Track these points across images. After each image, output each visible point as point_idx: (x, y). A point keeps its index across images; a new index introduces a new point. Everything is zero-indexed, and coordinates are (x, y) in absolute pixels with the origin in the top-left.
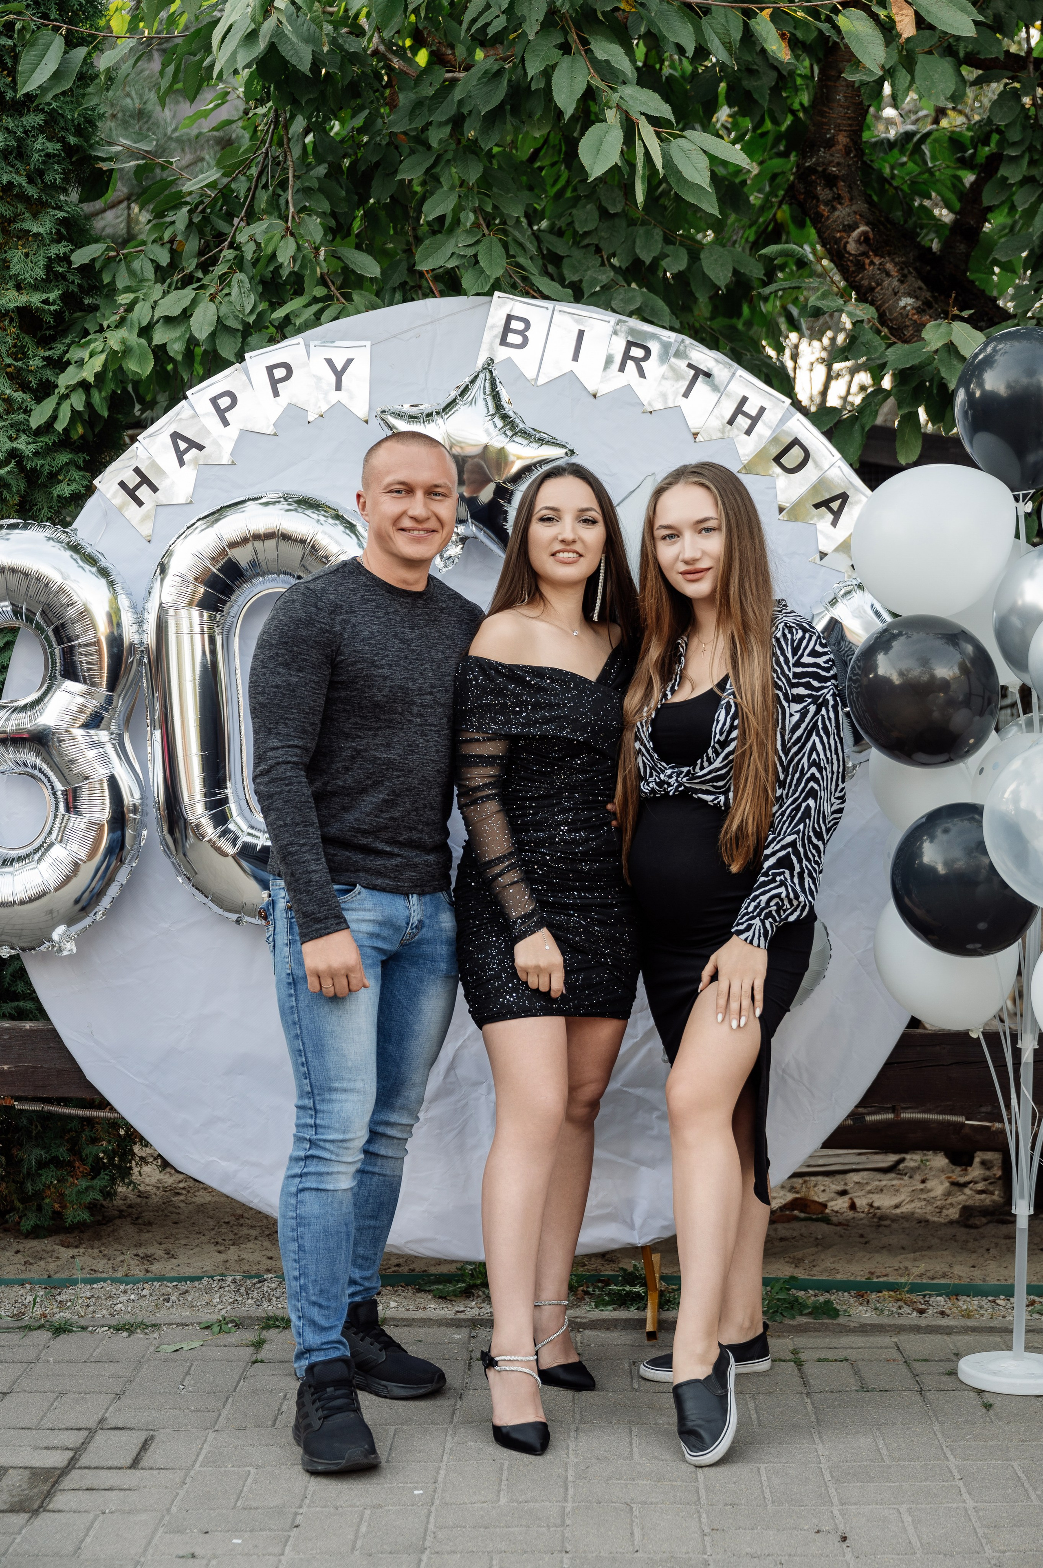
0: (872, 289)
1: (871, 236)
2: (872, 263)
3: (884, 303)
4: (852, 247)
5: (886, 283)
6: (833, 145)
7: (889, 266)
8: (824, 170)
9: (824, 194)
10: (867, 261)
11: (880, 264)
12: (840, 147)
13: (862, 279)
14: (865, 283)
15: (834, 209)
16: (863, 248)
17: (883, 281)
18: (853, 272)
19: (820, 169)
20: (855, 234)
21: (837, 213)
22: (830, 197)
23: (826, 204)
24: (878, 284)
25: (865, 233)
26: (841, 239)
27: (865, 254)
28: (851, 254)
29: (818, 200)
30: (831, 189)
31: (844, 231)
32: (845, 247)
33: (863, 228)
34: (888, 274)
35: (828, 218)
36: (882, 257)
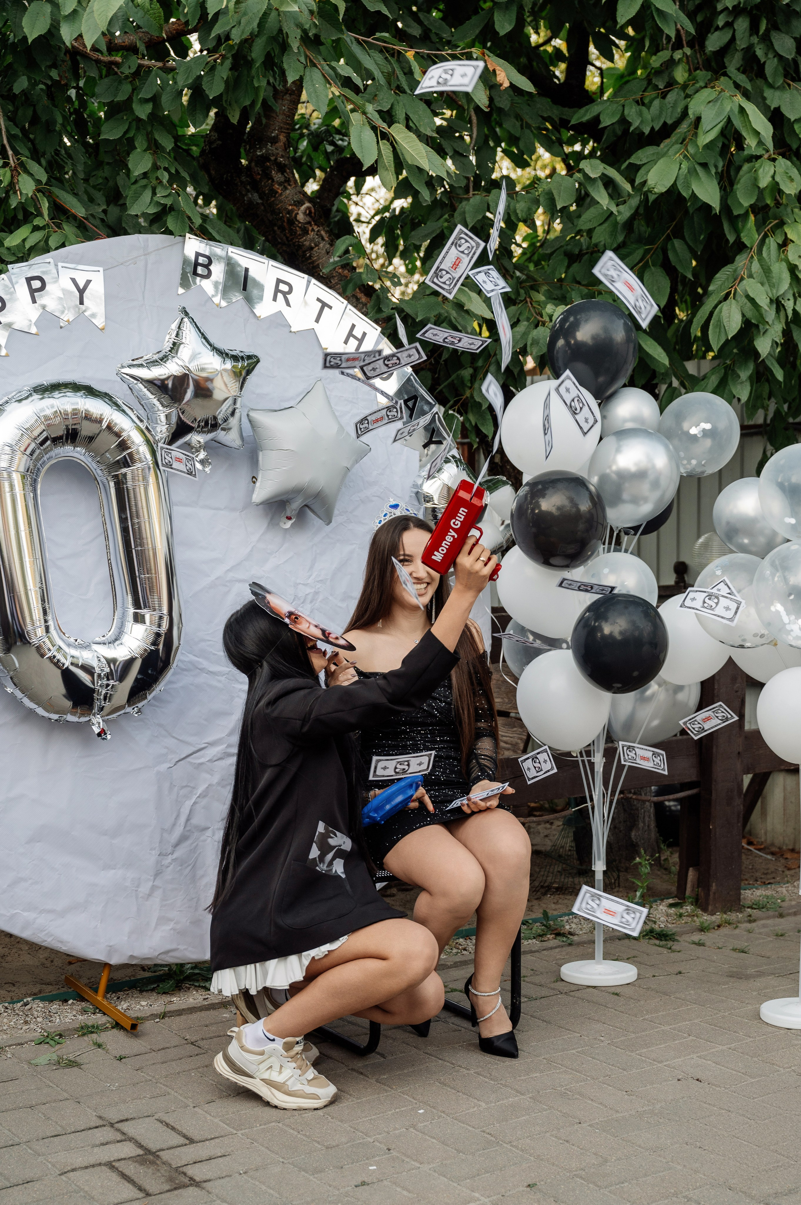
0: (312, 248)
1: (313, 210)
2: (313, 230)
3: (319, 259)
4: (301, 217)
5: (321, 245)
6: (276, 143)
7: (323, 233)
8: (276, 159)
9: (278, 177)
10: (310, 228)
11: (318, 231)
12: (282, 144)
13: (305, 240)
14: (307, 243)
15: (286, 188)
16: (308, 219)
17: (319, 243)
18: (300, 235)
19: (272, 158)
20: (303, 208)
21: (288, 192)
22: (282, 179)
23: (280, 184)
24: (316, 245)
25: (308, 208)
26: (292, 211)
27: (309, 223)
28: (300, 222)
29: (273, 181)
30: (282, 174)
31: (295, 205)
32: (296, 217)
33: (307, 204)
34: (323, 239)
35: (281, 195)
36: (318, 226)
